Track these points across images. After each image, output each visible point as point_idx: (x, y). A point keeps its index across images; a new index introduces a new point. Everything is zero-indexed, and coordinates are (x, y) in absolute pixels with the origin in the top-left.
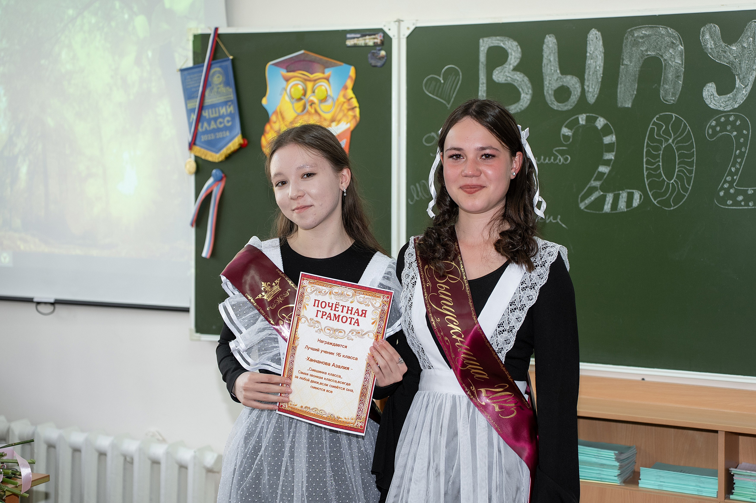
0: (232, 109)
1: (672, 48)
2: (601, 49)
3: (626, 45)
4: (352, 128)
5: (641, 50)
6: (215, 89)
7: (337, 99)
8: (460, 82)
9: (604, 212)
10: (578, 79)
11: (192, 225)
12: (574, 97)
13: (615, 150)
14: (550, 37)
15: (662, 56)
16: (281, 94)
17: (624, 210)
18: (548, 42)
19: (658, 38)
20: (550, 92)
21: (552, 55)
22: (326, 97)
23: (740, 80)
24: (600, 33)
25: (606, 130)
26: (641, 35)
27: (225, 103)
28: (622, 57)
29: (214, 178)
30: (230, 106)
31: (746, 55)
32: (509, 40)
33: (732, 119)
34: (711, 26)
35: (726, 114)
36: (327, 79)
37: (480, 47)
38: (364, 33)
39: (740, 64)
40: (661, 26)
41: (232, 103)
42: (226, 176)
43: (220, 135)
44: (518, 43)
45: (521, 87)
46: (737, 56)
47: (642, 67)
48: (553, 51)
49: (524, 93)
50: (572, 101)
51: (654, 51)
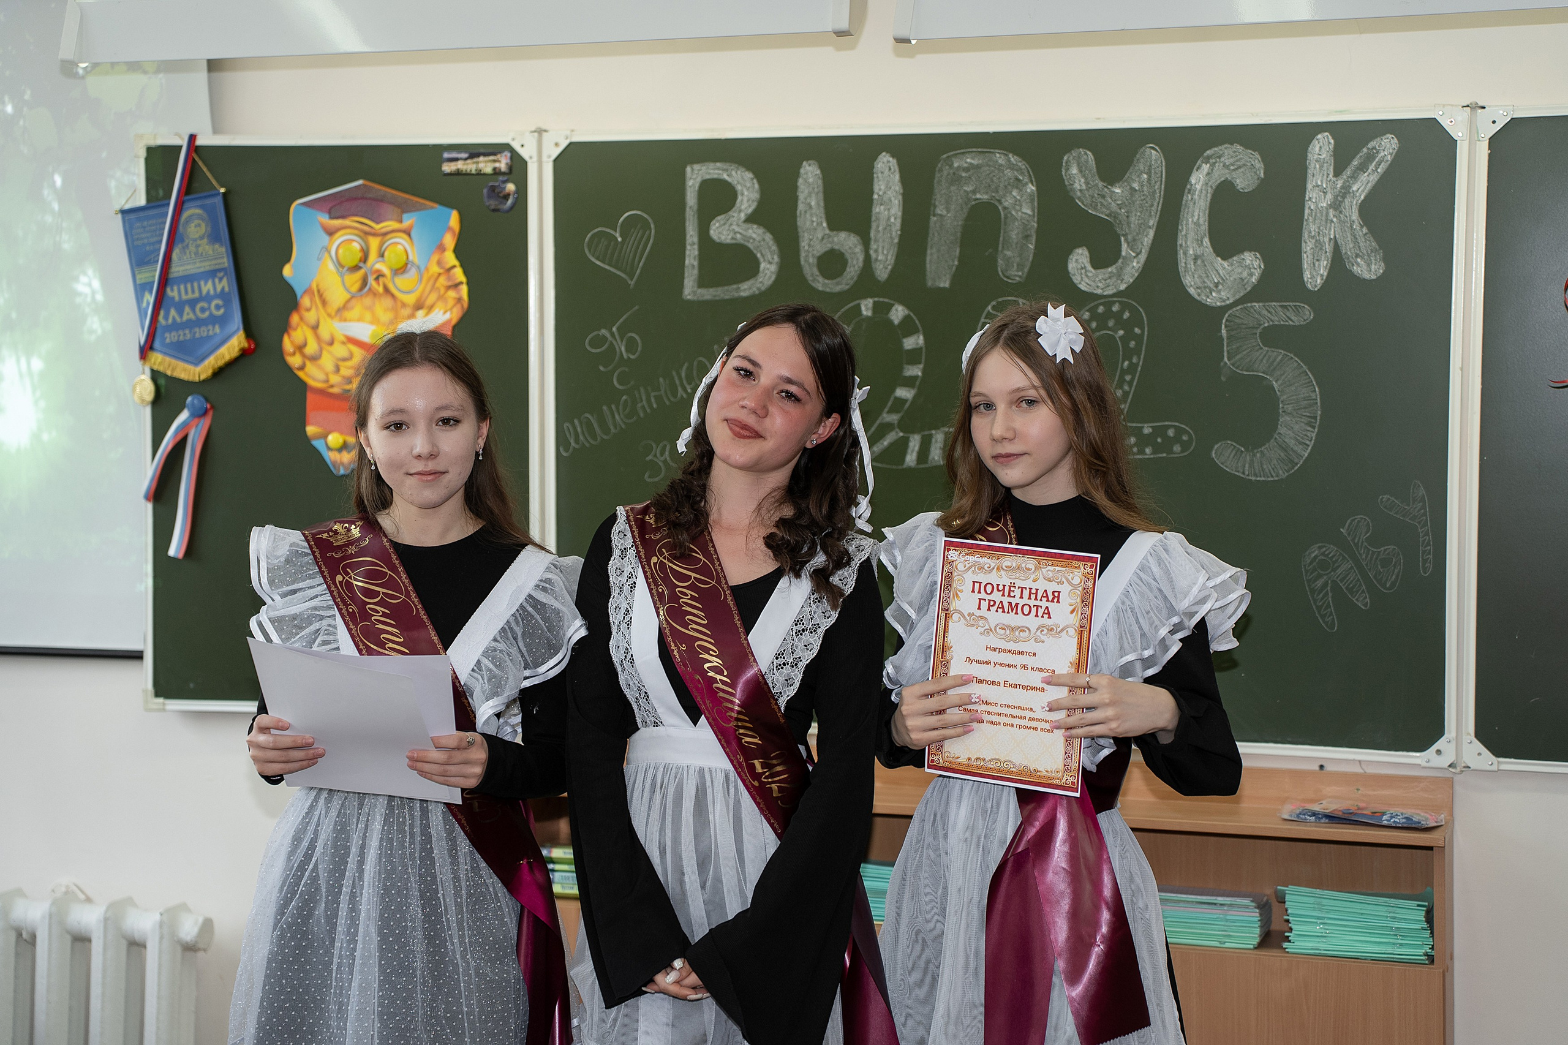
0: (225, 284)
1: (1017, 188)
2: (897, 188)
3: (939, 182)
4: (454, 322)
5: (965, 191)
6: (192, 248)
7: (427, 269)
8: (651, 241)
9: (905, 466)
10: (859, 238)
11: (147, 498)
12: (852, 269)
13: (923, 361)
14: (810, 165)
15: (999, 201)
16: (319, 259)
17: (938, 464)
18: (806, 173)
19: (993, 171)
20: (811, 260)
21: (813, 196)
22: (406, 264)
23: (1128, 243)
24: (895, 161)
25: (907, 326)
26: (965, 165)
27: (212, 274)
28: (933, 202)
29: (189, 410)
30: (221, 279)
31: (1138, 202)
32: (738, 169)
33: (1116, 308)
34: (1080, 153)
35: (1107, 300)
36: (408, 232)
37: (687, 179)
38: (475, 151)
39: (1128, 217)
40: (997, 151)
41: (226, 274)
42: (212, 407)
43: (201, 332)
44: (754, 173)
45: (761, 251)
46: (1123, 203)
47: (967, 219)
48: (816, 190)
49: (764, 260)
50: (848, 277)
51: (987, 193)
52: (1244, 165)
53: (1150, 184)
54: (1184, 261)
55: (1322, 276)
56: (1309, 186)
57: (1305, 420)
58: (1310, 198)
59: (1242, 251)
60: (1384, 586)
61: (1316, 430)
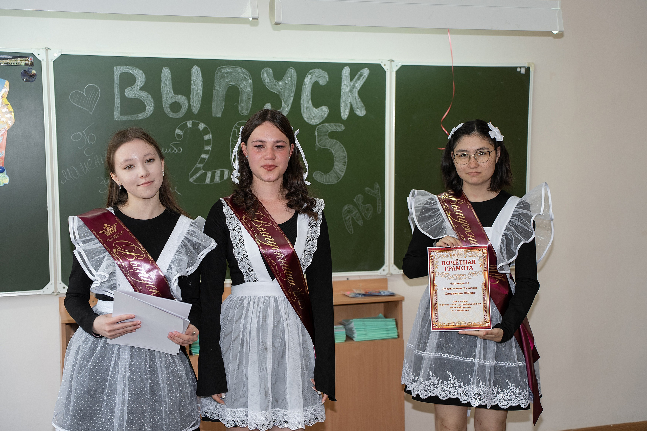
1: (245, 81)
2: (201, 79)
3: (217, 77)
5: (226, 81)
8: (99, 96)
9: (205, 183)
10: (186, 97)
12: (183, 109)
13: (212, 144)
14: (166, 69)
15: (239, 85)
17: (218, 182)
18: (165, 72)
19: (236, 74)
20: (167, 106)
21: (167, 81)
23: (284, 102)
24: (199, 69)
25: (205, 131)
26: (226, 72)
28: (214, 85)
31: (287, 88)
32: (136, 69)
34: (268, 69)
37: (115, 72)
38: (16, 56)
40: (238, 67)
44: (143, 71)
45: (146, 101)
46: (282, 88)
47: (227, 92)
48: (168, 78)
49: (148, 105)
50: (182, 112)
51: (234, 82)
52: (322, 76)
53: (291, 81)
54: (303, 109)
55: (347, 115)
56: (343, 84)
57: (343, 163)
58: (343, 89)
59: (321, 106)
60: (367, 217)
61: (346, 167)
